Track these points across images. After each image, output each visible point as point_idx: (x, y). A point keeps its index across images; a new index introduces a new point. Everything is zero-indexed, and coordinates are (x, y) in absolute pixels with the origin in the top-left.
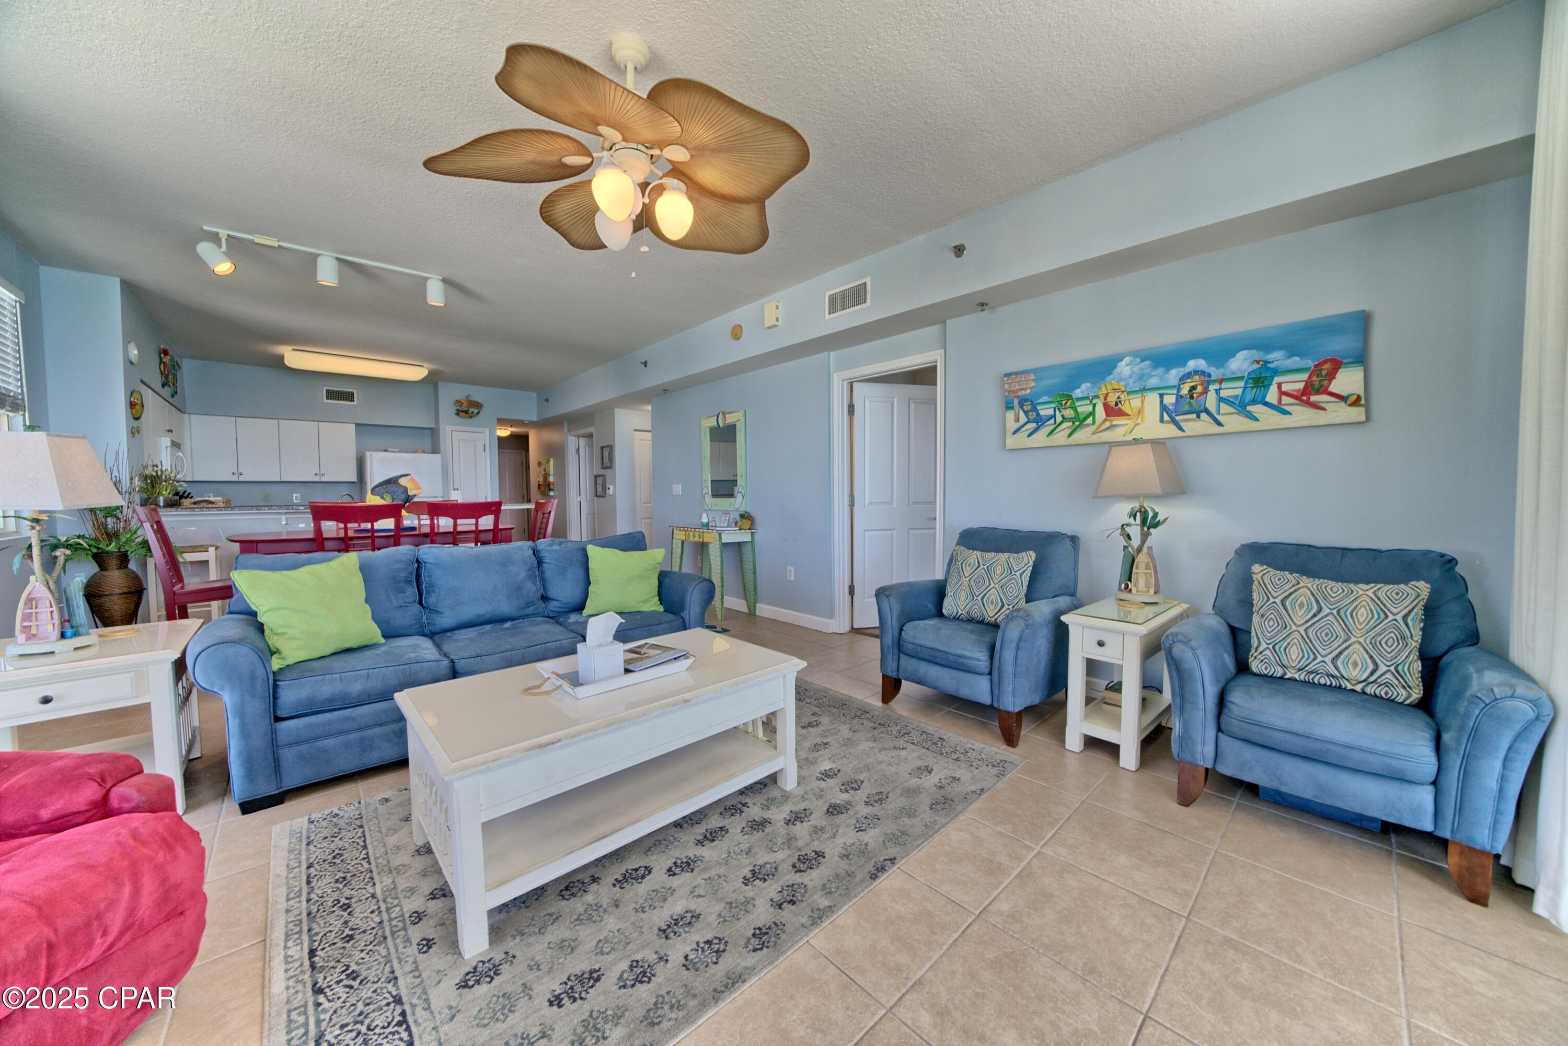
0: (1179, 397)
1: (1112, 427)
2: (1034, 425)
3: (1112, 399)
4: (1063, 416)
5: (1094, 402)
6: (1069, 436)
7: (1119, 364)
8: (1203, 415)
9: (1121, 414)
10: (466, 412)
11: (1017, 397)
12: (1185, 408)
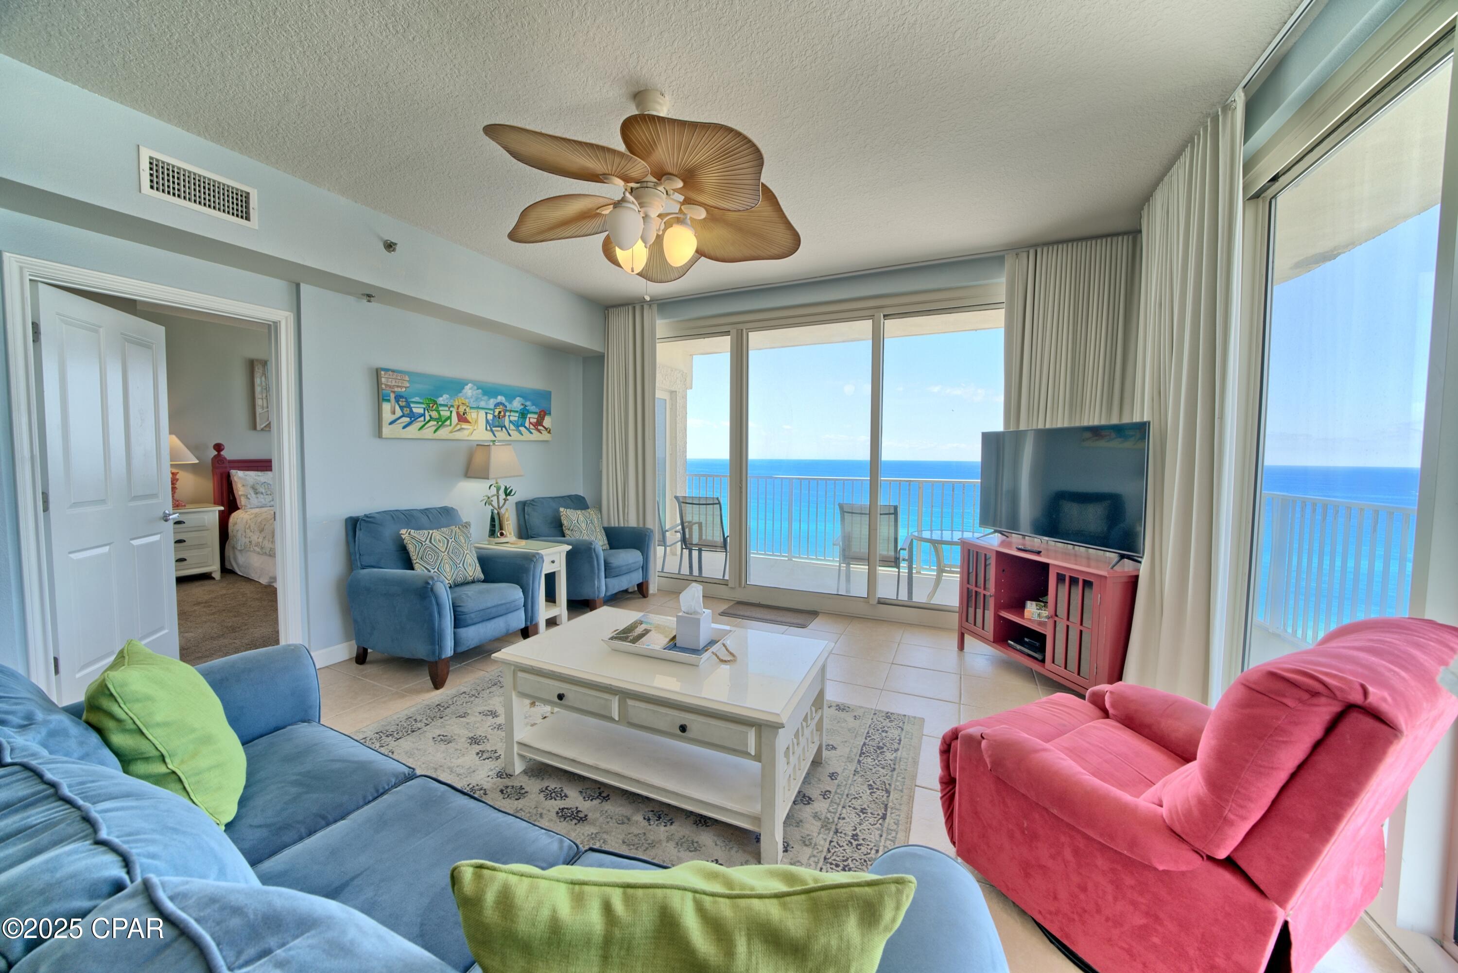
0: (494, 416)
1: (461, 429)
2: (408, 419)
3: (461, 410)
4: (430, 416)
5: (451, 409)
6: (435, 431)
7: (466, 387)
9: (467, 421)
11: (394, 392)
12: (496, 423)
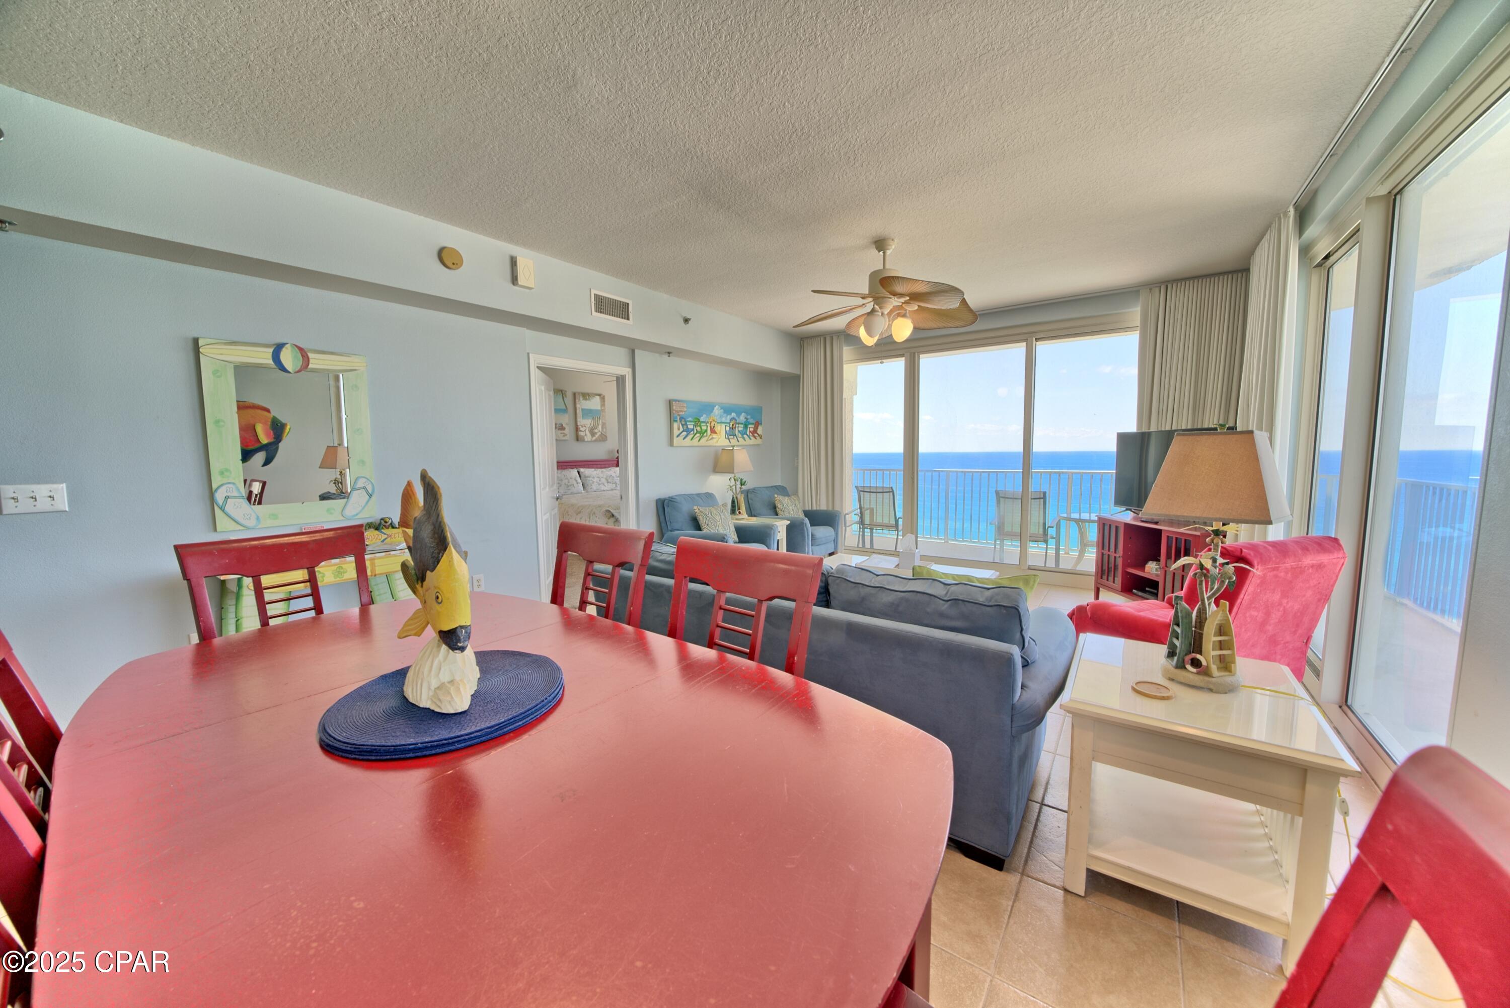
0: (730, 428)
1: (712, 438)
2: (686, 433)
3: (712, 425)
4: (697, 430)
5: (707, 424)
6: (699, 441)
7: (715, 408)
8: (735, 437)
9: (715, 433)
11: (679, 415)
12: (731, 434)
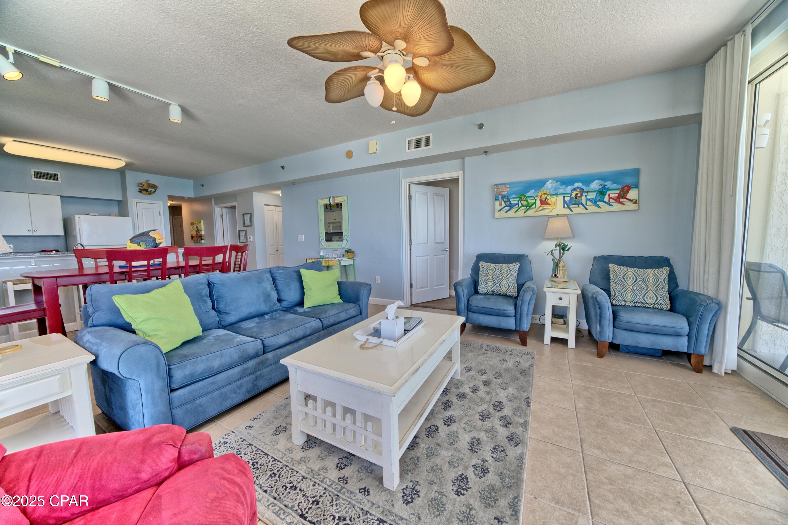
0: (571, 198)
1: (543, 209)
2: (509, 208)
3: (543, 198)
4: (522, 204)
5: (536, 198)
6: (525, 213)
7: (547, 183)
8: (580, 205)
9: (547, 204)
10: (147, 191)
11: (501, 195)
12: (573, 202)
